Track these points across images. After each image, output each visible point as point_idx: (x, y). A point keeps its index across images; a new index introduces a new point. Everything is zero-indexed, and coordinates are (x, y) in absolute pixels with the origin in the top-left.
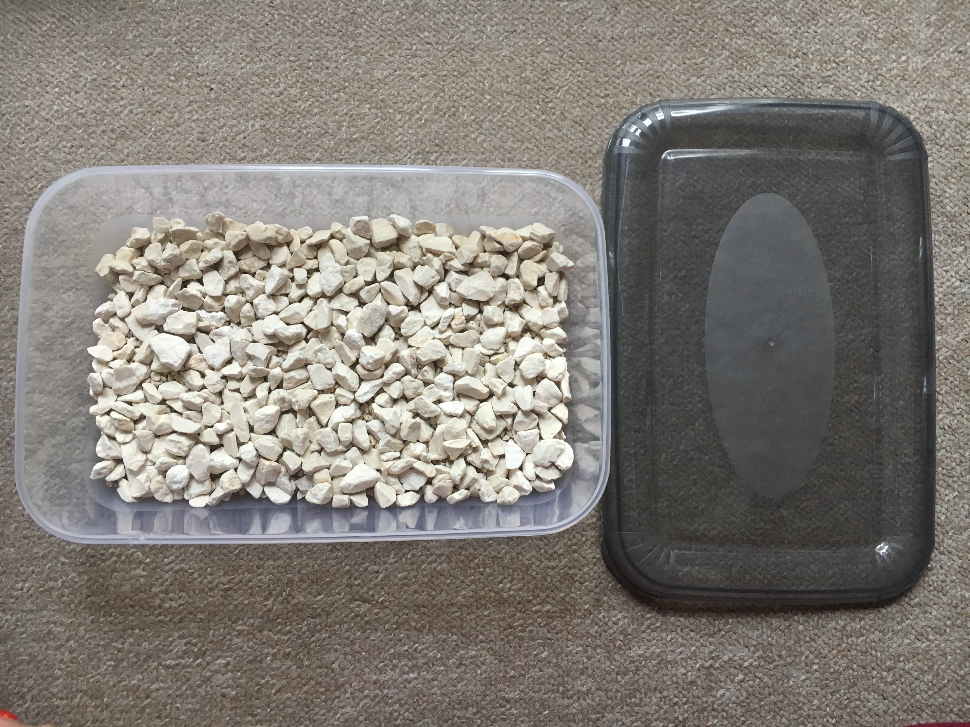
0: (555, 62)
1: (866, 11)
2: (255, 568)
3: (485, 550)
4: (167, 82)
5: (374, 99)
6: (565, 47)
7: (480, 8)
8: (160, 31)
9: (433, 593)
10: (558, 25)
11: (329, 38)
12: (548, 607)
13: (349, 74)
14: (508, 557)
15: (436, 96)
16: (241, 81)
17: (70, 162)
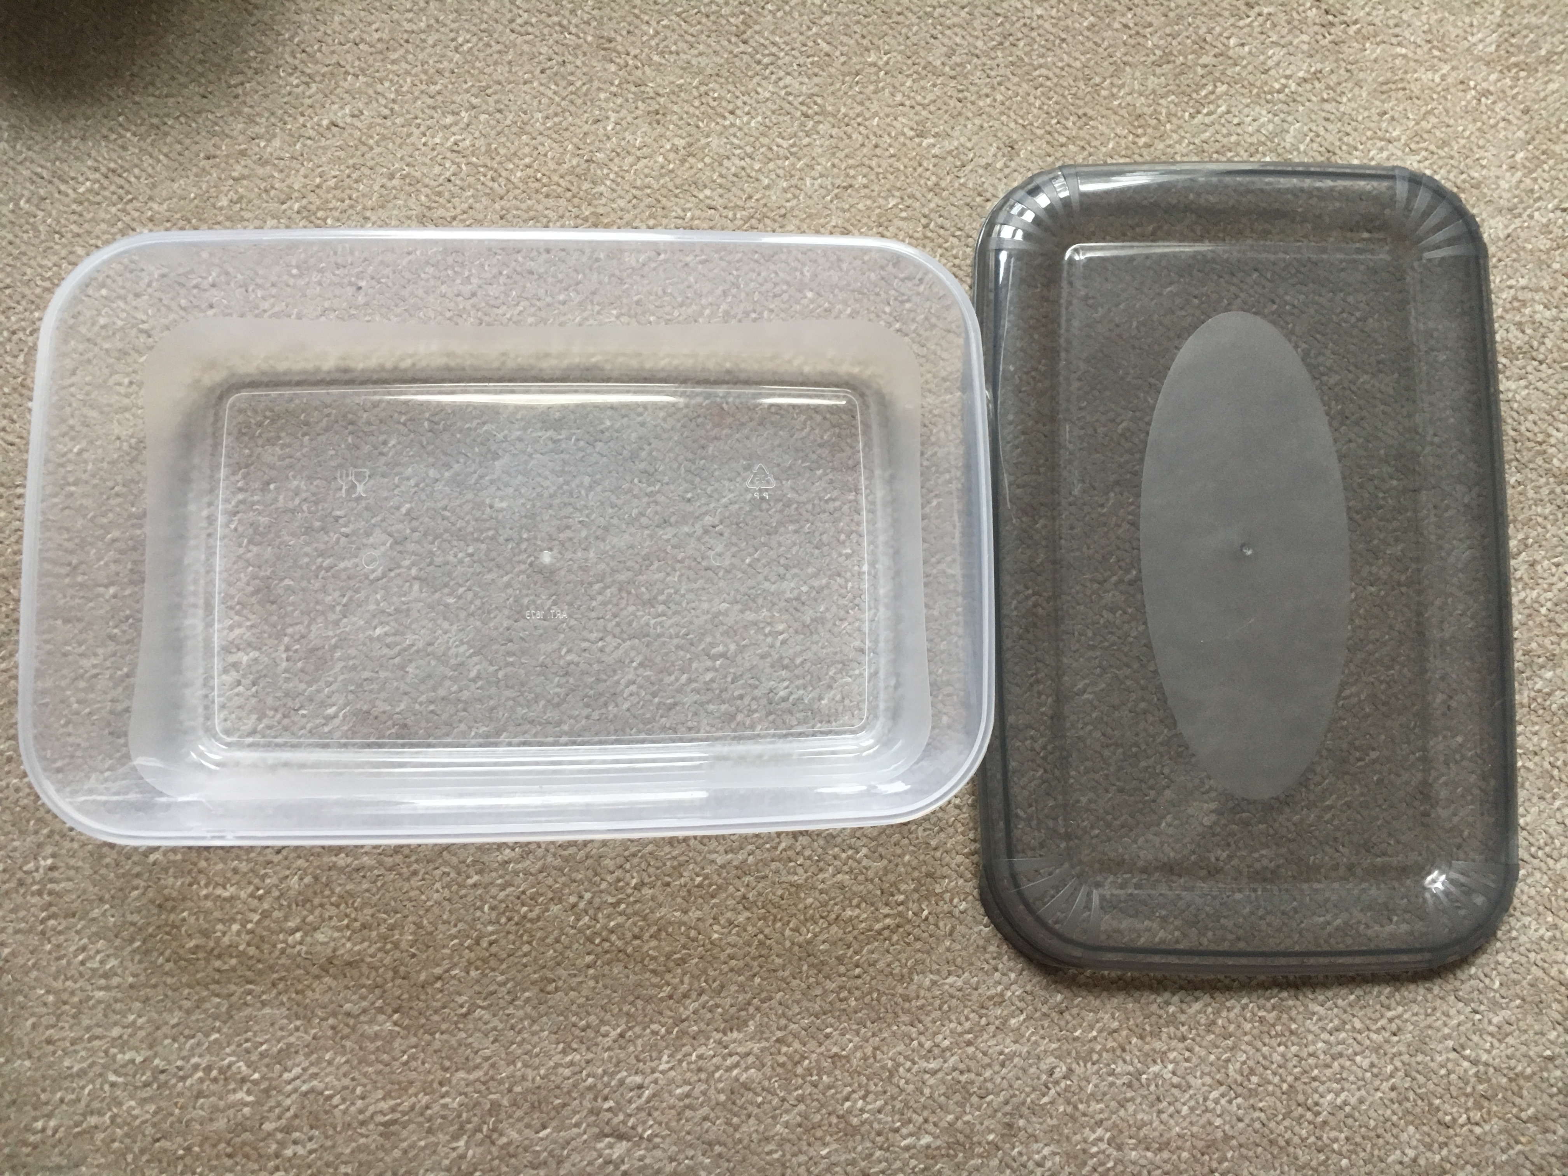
0: (916, 235)
1: (1413, 146)
2: (435, 1085)
3: (820, 1044)
4: (285, 277)
5: (625, 301)
6: (931, 210)
7: (794, 150)
8: (273, 193)
9: (735, 1120)
10: (920, 176)
11: (551, 202)
12: (926, 1140)
13: (584, 259)
14: (859, 1054)
15: (725, 293)
16: (407, 275)
17: (126, 409)
